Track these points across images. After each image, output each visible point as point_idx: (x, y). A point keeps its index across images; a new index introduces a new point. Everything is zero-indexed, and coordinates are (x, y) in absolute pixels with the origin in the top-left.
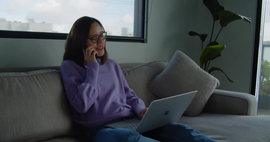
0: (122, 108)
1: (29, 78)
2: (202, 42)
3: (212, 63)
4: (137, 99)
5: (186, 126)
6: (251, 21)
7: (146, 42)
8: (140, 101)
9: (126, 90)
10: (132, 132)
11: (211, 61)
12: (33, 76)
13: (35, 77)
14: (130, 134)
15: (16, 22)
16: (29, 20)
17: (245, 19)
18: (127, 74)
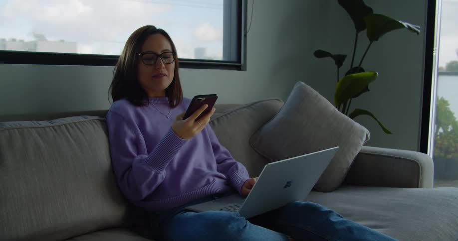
0: (211, 179)
1: (55, 130)
2: (338, 68)
3: (356, 103)
4: (234, 163)
5: (320, 205)
6: (419, 31)
7: (245, 70)
8: (240, 166)
9: (216, 149)
10: (233, 216)
11: (353, 99)
12: (61, 127)
13: (64, 128)
14: (230, 219)
15: (14, 40)
16: (36, 36)
17: (409, 28)
18: (216, 122)
